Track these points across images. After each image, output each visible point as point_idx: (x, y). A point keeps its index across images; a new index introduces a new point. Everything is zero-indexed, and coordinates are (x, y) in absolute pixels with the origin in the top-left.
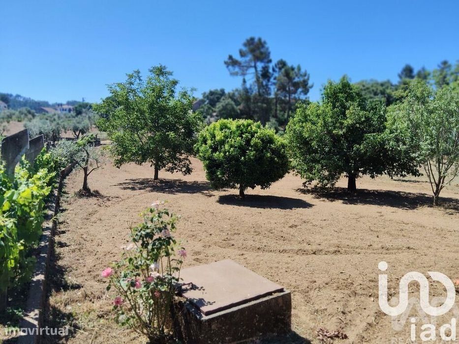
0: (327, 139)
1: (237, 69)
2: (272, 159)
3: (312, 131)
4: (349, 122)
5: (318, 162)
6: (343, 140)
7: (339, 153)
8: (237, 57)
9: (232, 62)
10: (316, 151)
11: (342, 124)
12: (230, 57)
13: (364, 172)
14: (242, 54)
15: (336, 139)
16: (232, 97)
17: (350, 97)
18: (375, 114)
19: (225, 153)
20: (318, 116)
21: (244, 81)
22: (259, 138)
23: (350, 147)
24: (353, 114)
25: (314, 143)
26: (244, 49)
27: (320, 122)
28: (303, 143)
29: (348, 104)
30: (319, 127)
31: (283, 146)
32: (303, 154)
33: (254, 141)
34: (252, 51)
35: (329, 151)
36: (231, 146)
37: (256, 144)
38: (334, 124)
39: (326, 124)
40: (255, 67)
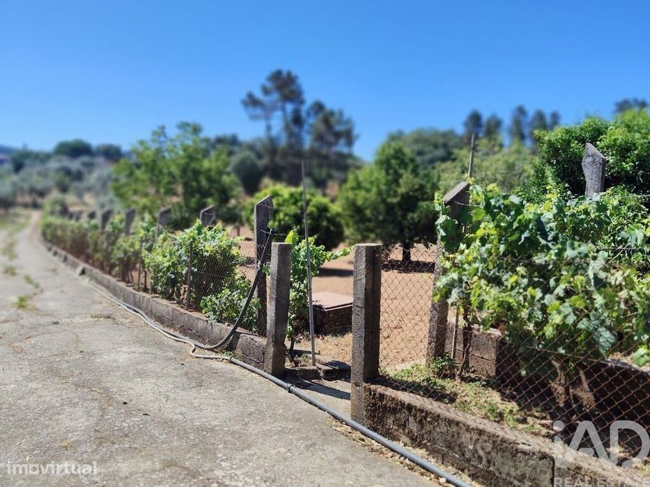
0: (382, 207)
1: (258, 111)
2: (328, 228)
3: (366, 199)
4: (402, 190)
5: (371, 231)
6: (397, 209)
7: (393, 222)
8: (258, 94)
9: (252, 102)
10: (369, 220)
11: (396, 192)
12: (250, 96)
13: (418, 242)
14: (266, 91)
15: (390, 208)
16: (251, 147)
17: (403, 164)
18: (428, 182)
19: (280, 221)
20: (371, 183)
21: (269, 128)
22: (314, 206)
23: (404, 216)
24: (407, 181)
25: (368, 212)
26: (269, 85)
27: (374, 190)
28: (357, 211)
29: (401, 171)
30: (373, 195)
31: (338, 215)
32: (356, 223)
33: (310, 209)
34: (280, 88)
35: (384, 220)
36: (286, 215)
37: (311, 214)
38: (388, 191)
39: (380, 193)
40: (283, 109)
